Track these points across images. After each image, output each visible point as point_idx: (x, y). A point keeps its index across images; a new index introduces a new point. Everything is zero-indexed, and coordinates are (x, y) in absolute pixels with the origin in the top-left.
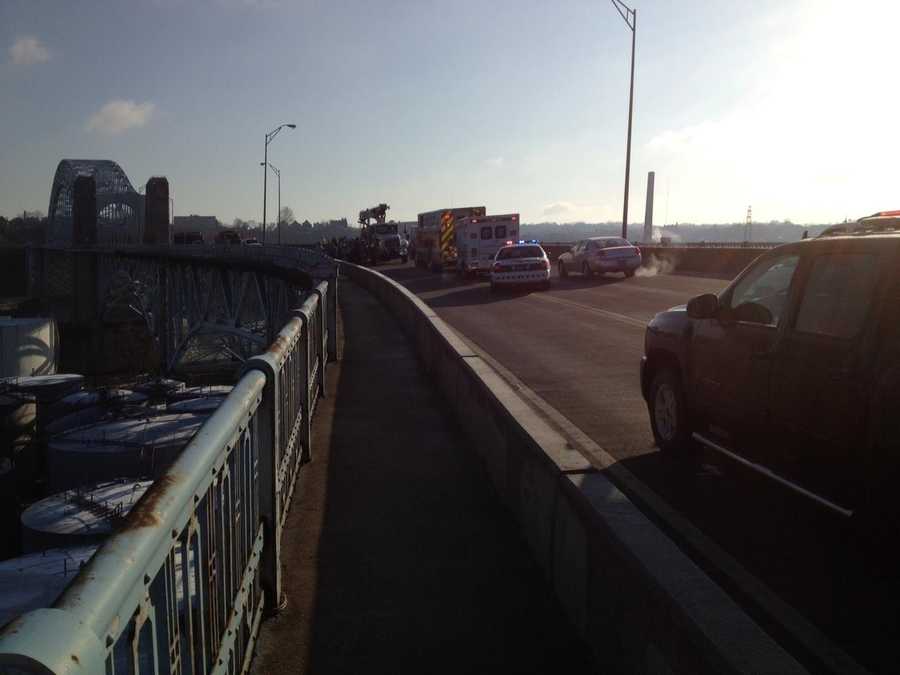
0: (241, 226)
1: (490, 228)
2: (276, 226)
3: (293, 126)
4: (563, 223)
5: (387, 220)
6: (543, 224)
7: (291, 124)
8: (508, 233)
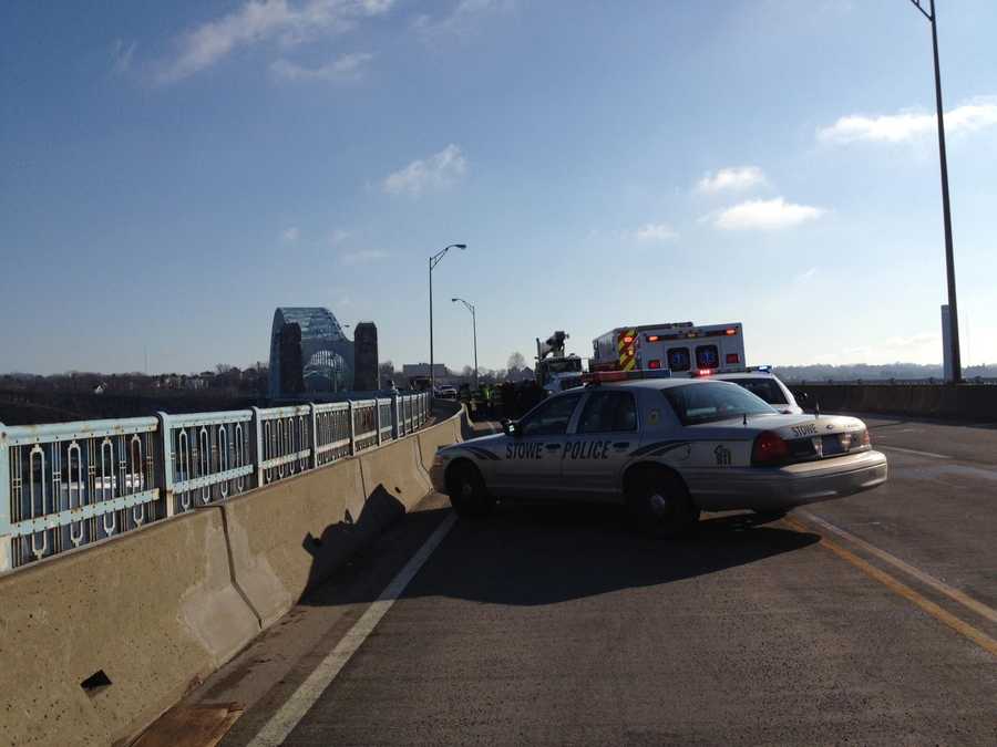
0: (471, 373)
1: (685, 351)
2: (507, 373)
3: (463, 247)
4: (839, 365)
5: (567, 354)
6: (813, 367)
7: (462, 244)
8: (722, 359)
